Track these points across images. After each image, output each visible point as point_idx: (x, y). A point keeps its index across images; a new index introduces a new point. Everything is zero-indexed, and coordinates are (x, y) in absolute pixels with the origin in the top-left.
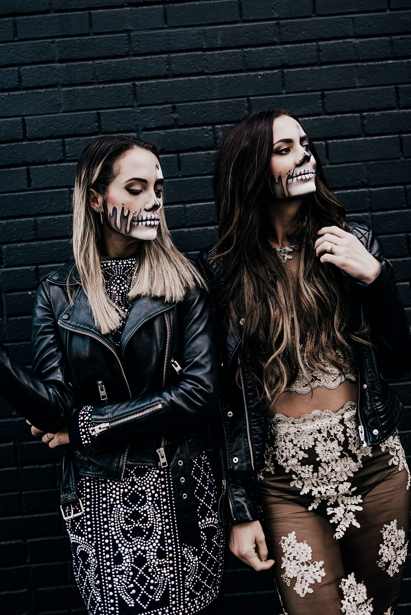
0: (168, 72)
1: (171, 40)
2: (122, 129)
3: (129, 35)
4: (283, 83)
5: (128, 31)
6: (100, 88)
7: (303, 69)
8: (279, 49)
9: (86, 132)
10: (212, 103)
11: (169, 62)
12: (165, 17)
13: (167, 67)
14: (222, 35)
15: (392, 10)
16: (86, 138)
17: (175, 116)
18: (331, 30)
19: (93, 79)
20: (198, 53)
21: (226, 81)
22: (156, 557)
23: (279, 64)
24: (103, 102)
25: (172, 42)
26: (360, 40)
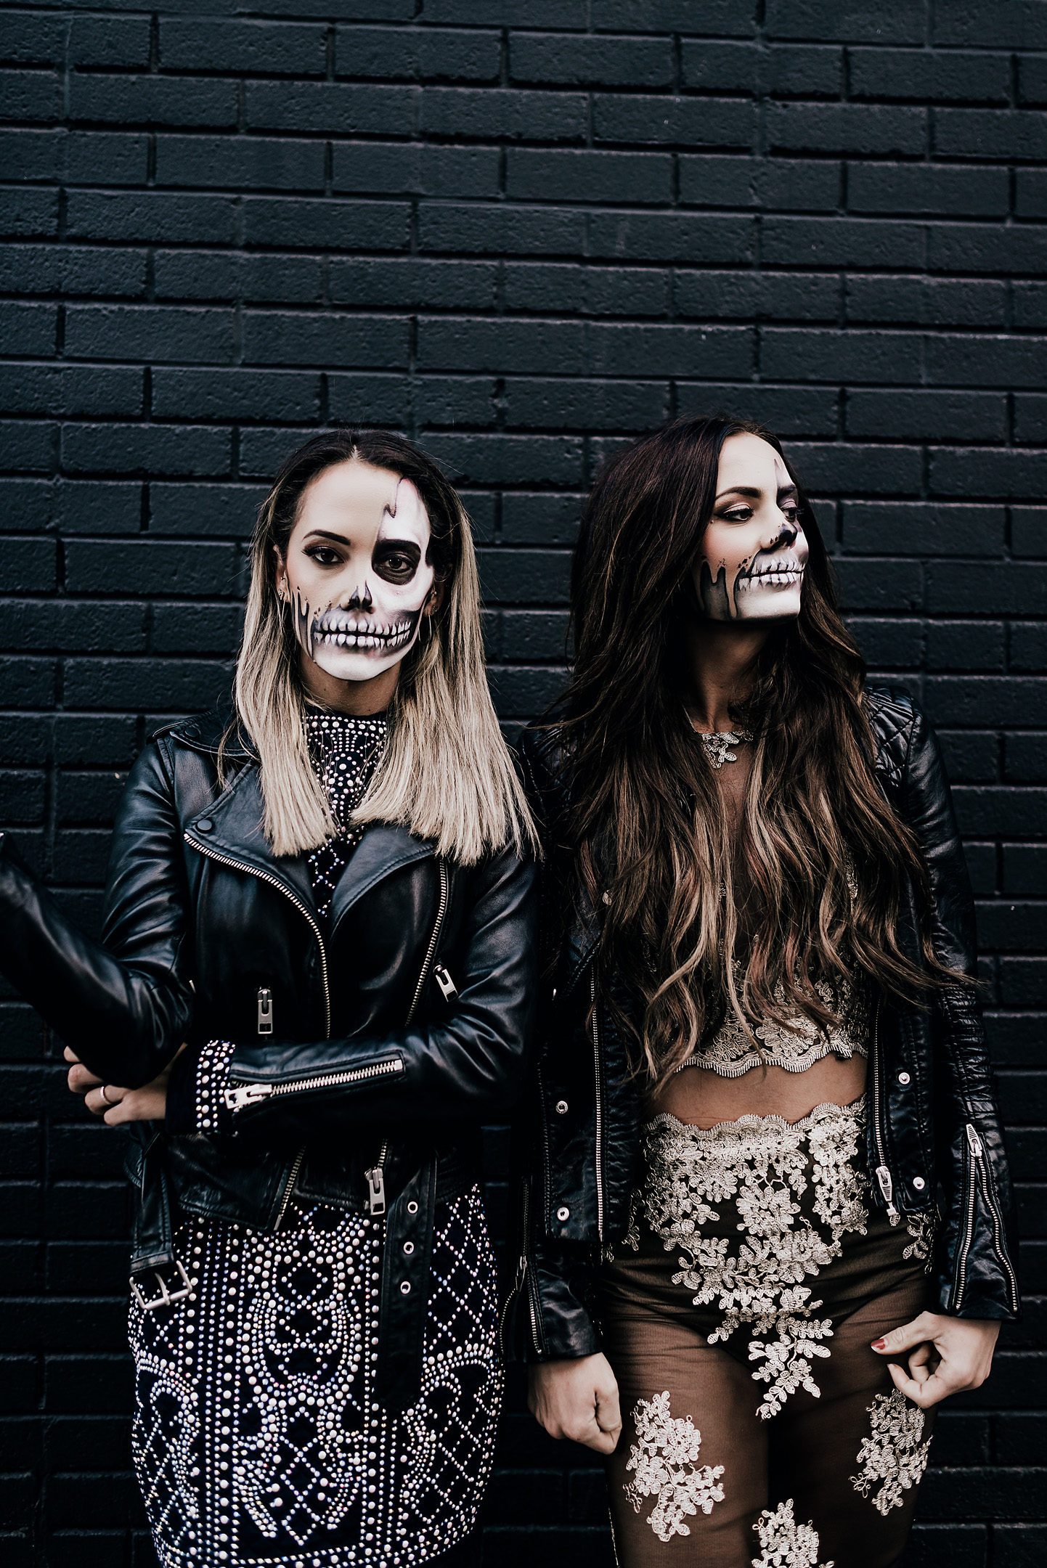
0: (495, 302)
1: (511, 229)
2: (374, 419)
3: (415, 206)
4: (756, 356)
5: (414, 197)
6: (334, 320)
7: (804, 330)
8: (754, 279)
9: (292, 417)
10: (589, 385)
11: (500, 278)
12: (503, 176)
13: (495, 289)
14: (627, 230)
15: (1018, 219)
16: (290, 430)
17: (500, 403)
18: (877, 250)
19: (320, 297)
20: (569, 266)
21: (625, 338)
22: (339, 1425)
23: (750, 314)
24: (338, 353)
25: (510, 233)
26: (940, 280)
